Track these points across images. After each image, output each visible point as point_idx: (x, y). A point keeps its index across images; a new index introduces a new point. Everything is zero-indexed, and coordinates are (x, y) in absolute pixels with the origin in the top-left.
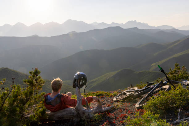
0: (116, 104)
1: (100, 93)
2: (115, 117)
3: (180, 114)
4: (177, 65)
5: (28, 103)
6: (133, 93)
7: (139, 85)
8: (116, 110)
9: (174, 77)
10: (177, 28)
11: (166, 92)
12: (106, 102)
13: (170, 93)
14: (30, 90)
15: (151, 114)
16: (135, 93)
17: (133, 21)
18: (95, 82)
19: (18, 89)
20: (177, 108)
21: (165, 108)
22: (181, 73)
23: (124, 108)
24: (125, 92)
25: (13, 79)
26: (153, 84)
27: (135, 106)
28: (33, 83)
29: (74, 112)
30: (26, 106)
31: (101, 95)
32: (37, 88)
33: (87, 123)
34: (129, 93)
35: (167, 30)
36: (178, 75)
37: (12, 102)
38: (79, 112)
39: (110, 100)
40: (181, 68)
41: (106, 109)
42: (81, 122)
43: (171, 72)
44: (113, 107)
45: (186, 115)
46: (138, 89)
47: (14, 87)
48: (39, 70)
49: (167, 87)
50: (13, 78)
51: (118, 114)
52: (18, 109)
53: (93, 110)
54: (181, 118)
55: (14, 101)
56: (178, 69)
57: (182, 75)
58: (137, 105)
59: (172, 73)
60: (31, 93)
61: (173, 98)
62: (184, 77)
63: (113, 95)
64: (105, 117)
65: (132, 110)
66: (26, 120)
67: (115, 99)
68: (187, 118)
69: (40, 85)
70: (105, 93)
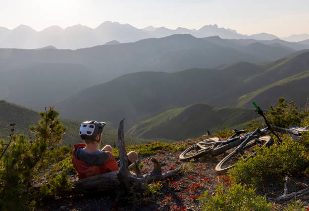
0: (184, 165)
1: (158, 145)
2: (183, 188)
3: (287, 184)
4: (282, 101)
5: (39, 164)
6: (212, 147)
7: (220, 132)
8: (184, 175)
9: (277, 120)
10: (282, 39)
11: (266, 148)
12: (168, 162)
13: (272, 150)
14: (41, 143)
15: (242, 188)
16: (215, 147)
17: (213, 25)
18: (149, 124)
19: (22, 142)
20: (283, 174)
21: (264, 174)
22: (287, 113)
23: (197, 172)
24: (198, 144)
25: (11, 125)
26: (244, 132)
27: (214, 168)
28: (47, 131)
29: (114, 179)
30: (35, 169)
31: (160, 148)
32: (54, 139)
33: (136, 198)
34: (205, 146)
35: (266, 41)
36: (283, 117)
37: (10, 164)
38: (123, 180)
39: (174, 158)
40: (288, 104)
41: (167, 175)
42: (126, 197)
43: (272, 111)
44: (179, 171)
45: (297, 187)
46: (220, 140)
47: (15, 139)
48: (55, 110)
49: (267, 138)
50: (12, 123)
51: (187, 183)
52: (21, 176)
53: (146, 177)
54: (289, 192)
55: (14, 162)
56: (283, 106)
57: (290, 116)
58: (218, 168)
59: (273, 114)
60: (43, 148)
61: (277, 159)
62: (293, 119)
63: (178, 148)
64: (167, 189)
65: (210, 175)
66: (35, 192)
67: (181, 157)
68: (298, 192)
69: (59, 136)
70: (166, 144)
